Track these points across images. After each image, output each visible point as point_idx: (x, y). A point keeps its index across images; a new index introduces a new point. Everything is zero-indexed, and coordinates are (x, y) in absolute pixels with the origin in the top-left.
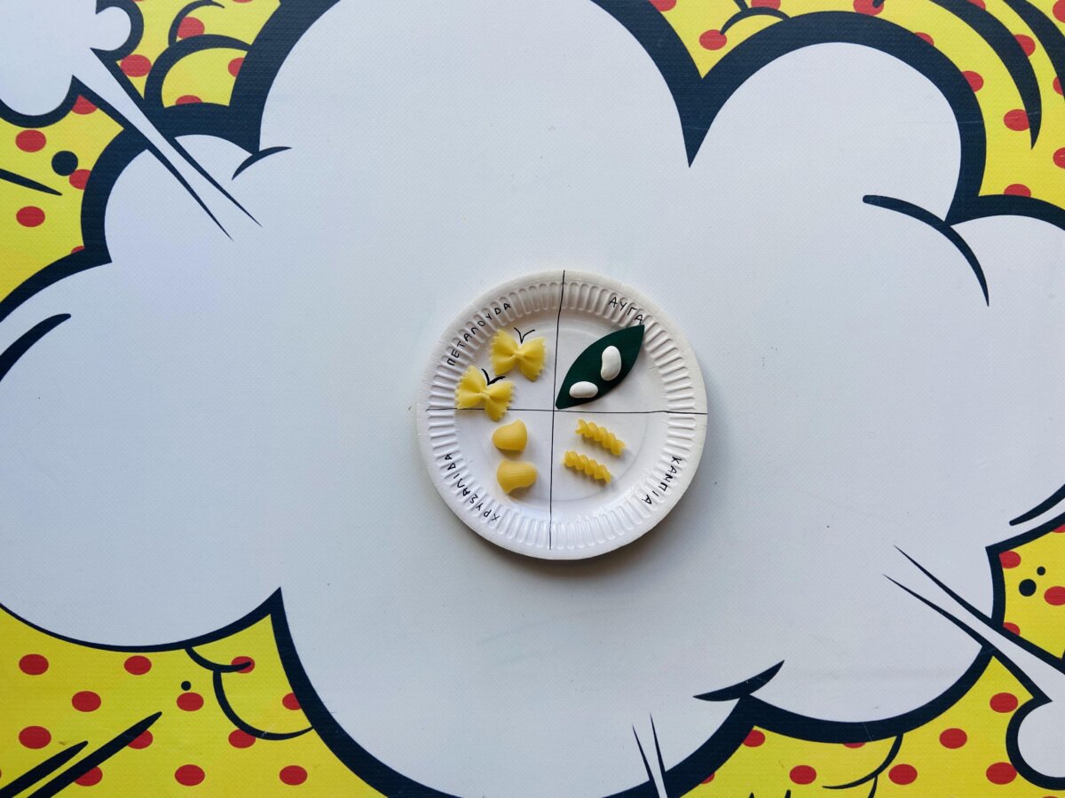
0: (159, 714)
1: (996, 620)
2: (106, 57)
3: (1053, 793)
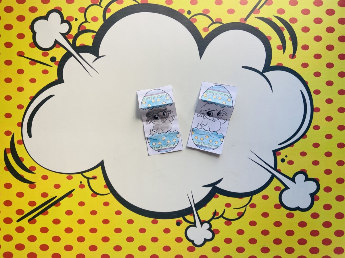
0: (74, 189)
2: (63, 35)
3: (291, 212)
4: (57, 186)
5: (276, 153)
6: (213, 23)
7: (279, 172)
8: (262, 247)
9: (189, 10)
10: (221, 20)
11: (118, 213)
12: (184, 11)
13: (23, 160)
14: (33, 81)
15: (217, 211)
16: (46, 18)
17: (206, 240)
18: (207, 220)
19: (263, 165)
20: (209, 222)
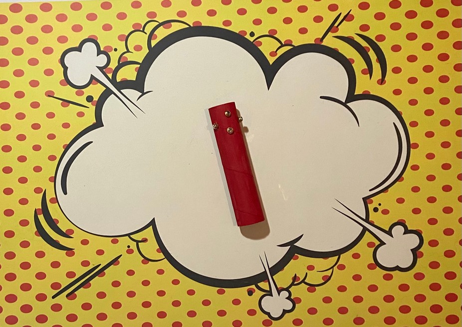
0: (121, 255)
1: (367, 220)
2: (101, 69)
3: (389, 272)
4: (100, 252)
5: (366, 200)
6: (282, 46)
7: (372, 224)
8: (354, 318)
9: (252, 32)
10: (291, 41)
11: (176, 282)
12: (245, 33)
13: (58, 221)
14: (66, 126)
15: (297, 275)
16: (79, 49)
17: (285, 312)
18: (285, 287)
19: (353, 216)
20: (287, 289)
